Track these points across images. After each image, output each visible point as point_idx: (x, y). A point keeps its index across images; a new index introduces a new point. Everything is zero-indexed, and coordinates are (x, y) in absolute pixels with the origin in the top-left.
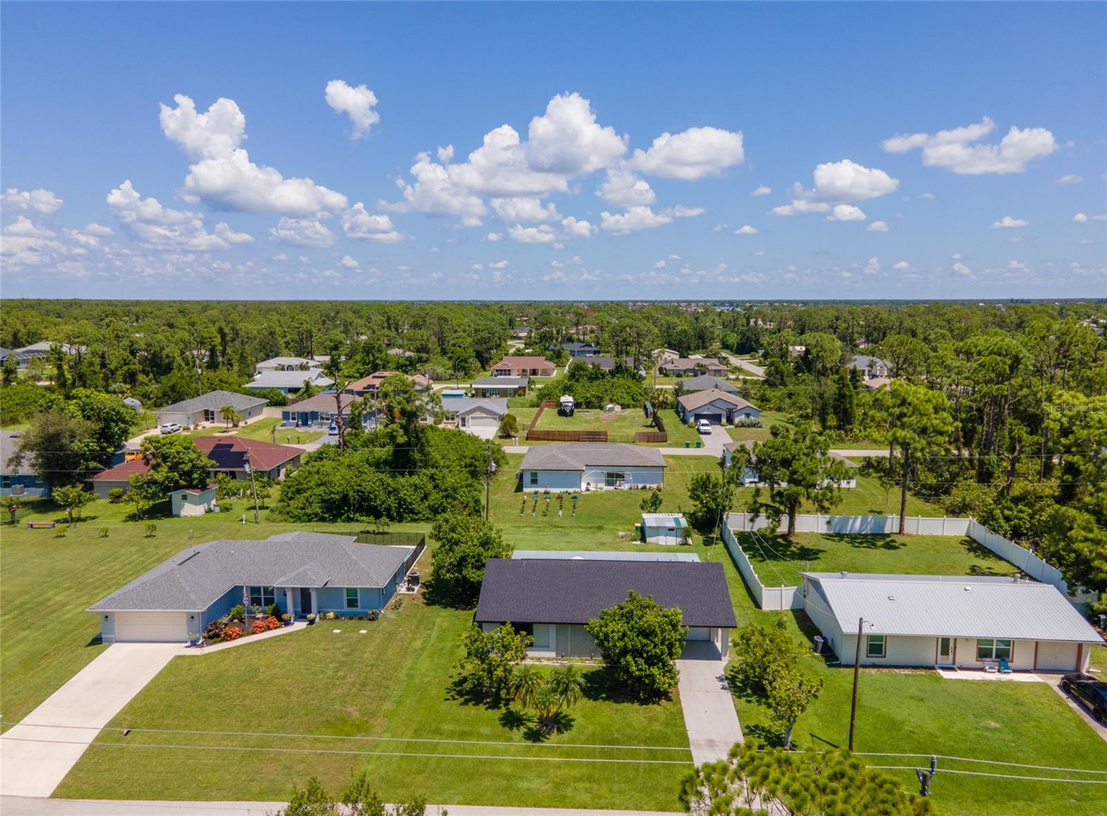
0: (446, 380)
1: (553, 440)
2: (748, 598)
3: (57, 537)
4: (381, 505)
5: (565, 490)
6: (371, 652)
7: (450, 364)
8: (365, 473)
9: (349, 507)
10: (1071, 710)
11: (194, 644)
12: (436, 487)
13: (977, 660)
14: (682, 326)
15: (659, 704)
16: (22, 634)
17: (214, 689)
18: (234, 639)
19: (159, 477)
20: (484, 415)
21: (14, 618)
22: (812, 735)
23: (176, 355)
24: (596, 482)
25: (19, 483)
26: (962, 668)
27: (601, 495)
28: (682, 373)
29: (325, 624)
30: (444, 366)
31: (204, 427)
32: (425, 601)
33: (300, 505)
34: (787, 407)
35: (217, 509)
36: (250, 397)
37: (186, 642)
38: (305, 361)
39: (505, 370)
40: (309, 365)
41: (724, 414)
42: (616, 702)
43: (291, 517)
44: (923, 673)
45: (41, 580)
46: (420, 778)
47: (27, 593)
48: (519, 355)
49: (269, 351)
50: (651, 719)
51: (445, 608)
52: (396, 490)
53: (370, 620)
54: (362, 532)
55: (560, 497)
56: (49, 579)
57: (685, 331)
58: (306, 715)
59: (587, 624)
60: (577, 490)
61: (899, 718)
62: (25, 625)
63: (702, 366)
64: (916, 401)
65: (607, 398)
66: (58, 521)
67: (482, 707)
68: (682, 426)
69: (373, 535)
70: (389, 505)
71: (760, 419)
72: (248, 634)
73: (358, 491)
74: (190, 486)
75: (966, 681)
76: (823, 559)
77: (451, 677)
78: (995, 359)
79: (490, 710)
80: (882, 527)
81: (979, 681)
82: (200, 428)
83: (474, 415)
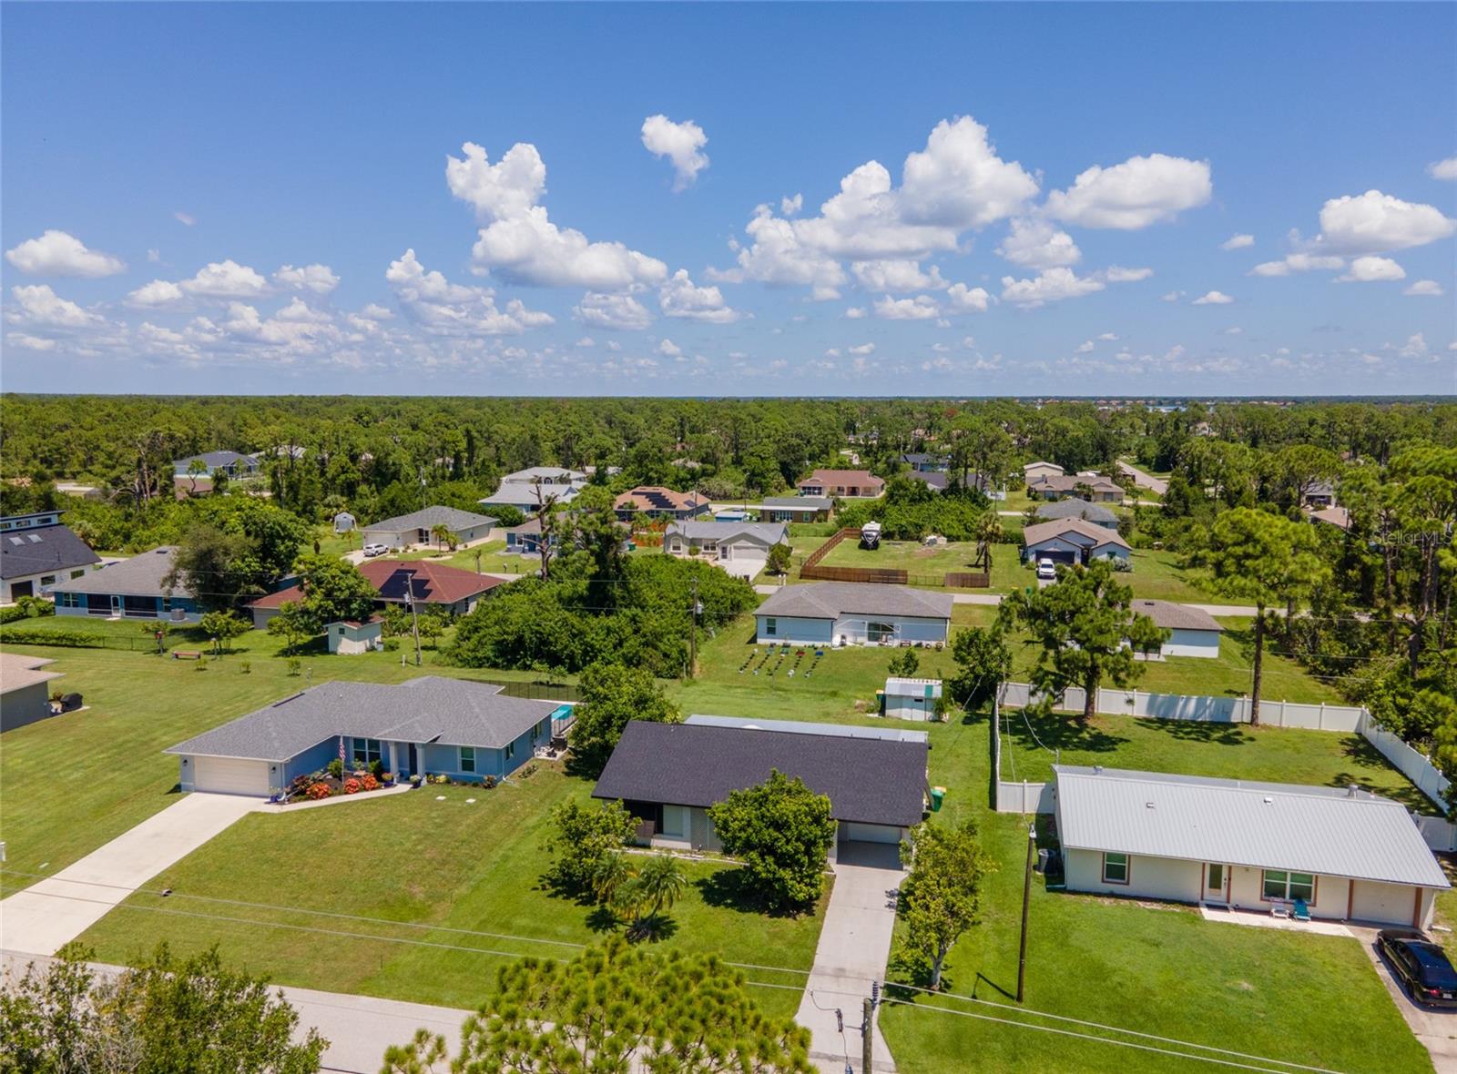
0: (736, 499)
1: (834, 579)
2: (986, 795)
3: (198, 669)
4: (562, 650)
5: (811, 643)
6: (468, 826)
7: (743, 478)
8: (548, 610)
9: (525, 652)
10: (1376, 978)
11: (275, 800)
12: (636, 632)
13: (1262, 899)
14: (1076, 429)
15: (795, 919)
16: (110, 776)
17: (274, 853)
18: (321, 798)
19: (312, 605)
20: (750, 544)
21: (109, 757)
22: (979, 975)
23: (403, 462)
24: (856, 635)
25: (180, 607)
26: (1238, 909)
27: (858, 652)
28: (1057, 495)
29: (432, 788)
30: (734, 481)
31: (415, 550)
32: (566, 770)
33: (472, 647)
34: (1181, 544)
35: (381, 648)
36: (475, 515)
37: (267, 797)
38: (565, 472)
39: (815, 488)
40: (571, 477)
41: (1078, 551)
42: (740, 910)
43: (461, 661)
44: (1178, 909)
45: (157, 717)
46: (458, 977)
47: (134, 730)
48: (841, 469)
49: (529, 458)
50: (774, 936)
51: (587, 780)
52: (581, 633)
53: (486, 788)
54: (535, 683)
55: (800, 653)
56: (166, 716)
57: (1078, 439)
58: (364, 892)
59: (710, 808)
60: (826, 644)
61: (1110, 964)
62: (117, 766)
63: (1084, 486)
64: (1267, 536)
65: (929, 527)
66: (207, 653)
67: (573, 901)
68: (1019, 568)
69: (546, 688)
70: (572, 651)
71: (1130, 561)
72: (340, 794)
73: (537, 632)
74: (349, 619)
75: (1236, 926)
76: (1120, 751)
77: (552, 863)
78: (1433, 481)
79: (580, 907)
80: (1228, 713)
81: (1255, 927)
82: (410, 551)
83: (737, 544)
